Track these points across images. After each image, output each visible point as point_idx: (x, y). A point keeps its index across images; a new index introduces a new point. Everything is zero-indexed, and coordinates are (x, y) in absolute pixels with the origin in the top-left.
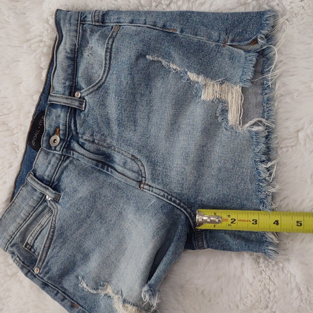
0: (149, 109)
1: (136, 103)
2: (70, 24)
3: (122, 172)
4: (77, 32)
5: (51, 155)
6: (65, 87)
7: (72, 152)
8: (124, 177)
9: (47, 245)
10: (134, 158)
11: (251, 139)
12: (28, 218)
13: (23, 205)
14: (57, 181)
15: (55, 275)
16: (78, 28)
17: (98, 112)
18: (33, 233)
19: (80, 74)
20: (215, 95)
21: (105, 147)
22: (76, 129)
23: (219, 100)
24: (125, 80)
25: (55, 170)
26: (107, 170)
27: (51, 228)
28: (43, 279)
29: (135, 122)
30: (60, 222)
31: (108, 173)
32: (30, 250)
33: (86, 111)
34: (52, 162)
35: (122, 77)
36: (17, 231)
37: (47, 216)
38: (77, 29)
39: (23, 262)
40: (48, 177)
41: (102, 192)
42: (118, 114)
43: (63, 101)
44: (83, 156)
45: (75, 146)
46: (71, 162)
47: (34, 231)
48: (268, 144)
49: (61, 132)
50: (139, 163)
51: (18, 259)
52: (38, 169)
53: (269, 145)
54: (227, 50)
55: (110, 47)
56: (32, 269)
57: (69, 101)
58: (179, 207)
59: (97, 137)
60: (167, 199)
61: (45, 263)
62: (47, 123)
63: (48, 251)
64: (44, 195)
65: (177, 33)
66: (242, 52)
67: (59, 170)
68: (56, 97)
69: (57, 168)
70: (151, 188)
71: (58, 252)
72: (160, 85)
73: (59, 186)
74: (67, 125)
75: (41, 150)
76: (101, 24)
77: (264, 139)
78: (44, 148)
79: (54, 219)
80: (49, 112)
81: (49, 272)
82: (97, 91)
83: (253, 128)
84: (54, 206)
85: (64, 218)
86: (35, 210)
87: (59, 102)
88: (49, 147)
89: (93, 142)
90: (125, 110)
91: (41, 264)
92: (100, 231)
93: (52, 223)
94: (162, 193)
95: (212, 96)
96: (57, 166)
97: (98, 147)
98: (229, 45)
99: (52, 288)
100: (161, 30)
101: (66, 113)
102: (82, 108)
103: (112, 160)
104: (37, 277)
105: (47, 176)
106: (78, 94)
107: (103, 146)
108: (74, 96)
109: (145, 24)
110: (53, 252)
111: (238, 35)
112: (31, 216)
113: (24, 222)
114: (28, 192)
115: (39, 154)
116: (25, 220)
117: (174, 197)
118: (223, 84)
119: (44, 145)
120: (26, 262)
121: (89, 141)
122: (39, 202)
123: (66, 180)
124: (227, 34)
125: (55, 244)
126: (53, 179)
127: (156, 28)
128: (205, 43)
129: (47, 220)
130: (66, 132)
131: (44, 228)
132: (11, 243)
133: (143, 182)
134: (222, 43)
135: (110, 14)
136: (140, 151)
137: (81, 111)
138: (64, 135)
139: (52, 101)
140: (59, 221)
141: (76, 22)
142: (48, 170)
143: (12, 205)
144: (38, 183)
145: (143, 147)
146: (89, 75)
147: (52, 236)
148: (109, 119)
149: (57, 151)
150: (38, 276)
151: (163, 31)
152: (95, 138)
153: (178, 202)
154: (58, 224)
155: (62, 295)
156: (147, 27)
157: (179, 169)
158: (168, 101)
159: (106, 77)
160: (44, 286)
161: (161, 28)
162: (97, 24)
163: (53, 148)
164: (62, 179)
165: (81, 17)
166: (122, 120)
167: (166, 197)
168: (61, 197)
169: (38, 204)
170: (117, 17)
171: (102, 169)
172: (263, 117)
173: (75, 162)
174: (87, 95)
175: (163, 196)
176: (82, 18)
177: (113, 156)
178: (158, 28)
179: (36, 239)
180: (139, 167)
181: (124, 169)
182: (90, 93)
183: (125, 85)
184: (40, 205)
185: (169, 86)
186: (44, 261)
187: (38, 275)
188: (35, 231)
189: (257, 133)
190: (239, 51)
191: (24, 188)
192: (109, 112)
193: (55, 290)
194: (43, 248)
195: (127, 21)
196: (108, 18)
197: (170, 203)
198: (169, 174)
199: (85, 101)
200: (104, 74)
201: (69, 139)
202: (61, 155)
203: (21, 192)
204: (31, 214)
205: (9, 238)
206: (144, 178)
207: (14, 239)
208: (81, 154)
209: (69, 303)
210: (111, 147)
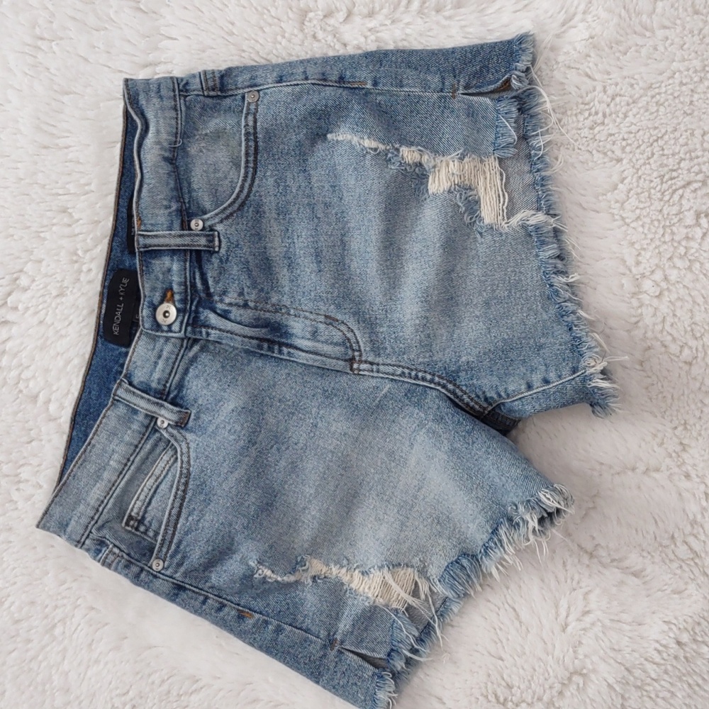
0: (343, 228)
1: (316, 220)
2: (161, 97)
3: (312, 349)
4: (176, 110)
5: (162, 341)
6: (170, 214)
7: (204, 330)
8: (318, 358)
9: (175, 511)
10: (330, 321)
12: (126, 468)
13: (112, 446)
14: (176, 389)
15: (197, 566)
17: (249, 250)
18: (140, 494)
19: (194, 185)
20: (452, 180)
21: (268, 311)
22: (207, 287)
23: (459, 186)
25: (173, 368)
26: (280, 352)
27: (180, 477)
28: (174, 578)
29: (317, 256)
30: (200, 463)
31: (282, 357)
32: (137, 529)
33: (223, 251)
34: (165, 354)
36: (107, 498)
37: (166, 458)
39: (128, 555)
40: (159, 383)
41: (274, 394)
43: (174, 242)
44: (231, 334)
45: (213, 319)
46: (203, 349)
47: (142, 490)
49: (177, 297)
50: (343, 328)
51: (116, 550)
52: (136, 372)
55: (251, 131)
56: (147, 565)
58: (433, 386)
59: (252, 296)
60: (410, 378)
61: (173, 547)
62: (147, 285)
63: (178, 523)
64: (152, 418)
65: (367, 89)
67: (180, 367)
69: (177, 364)
70: (375, 367)
71: (199, 520)
73: (182, 398)
74: (188, 283)
75: (141, 334)
78: (148, 331)
79: (185, 459)
81: (182, 564)
82: (240, 212)
83: (528, 220)
84: (178, 436)
85: (207, 453)
86: (138, 450)
88: (158, 326)
89: (246, 306)
91: (164, 550)
92: (277, 467)
93: (181, 467)
94: (399, 371)
95: (447, 183)
96: (176, 359)
97: (257, 314)
98: (462, 94)
99: (194, 591)
100: (337, 87)
101: (182, 263)
102: (214, 248)
103: (285, 333)
104: (161, 576)
105: (156, 381)
106: (197, 224)
107: (265, 311)
108: (190, 229)
109: (307, 79)
110: (188, 523)
112: (132, 464)
113: (118, 477)
114: (119, 418)
115: (136, 344)
116: (121, 473)
117: (421, 371)
118: (464, 158)
119: (147, 325)
120: (132, 554)
121: (237, 305)
122: (144, 435)
123: (195, 383)
124: (455, 77)
125: (191, 507)
126: (168, 385)
127: (327, 84)
128: (420, 97)
129: (166, 465)
130: (187, 296)
131: (162, 481)
132: (96, 522)
133: (357, 358)
134: (450, 92)
136: (338, 306)
137: (211, 253)
138: (184, 301)
140: (198, 461)
142: (157, 370)
143: (88, 451)
144: (142, 398)
145: (343, 298)
146: (211, 185)
147: (185, 491)
148: (268, 259)
149: (175, 332)
150: (163, 574)
151: (340, 87)
152: (247, 298)
153: (429, 377)
154: (195, 467)
155: (217, 601)
156: (312, 83)
159: (252, 185)
160: (177, 592)
161: (335, 82)
163: (165, 328)
164: (186, 383)
167: (407, 375)
168: (192, 417)
169: (142, 439)
170: (249, 76)
171: (269, 353)
173: (212, 347)
174: (222, 221)
175: (403, 375)
177: (287, 326)
178: (331, 84)
179: (149, 503)
180: (344, 334)
181: (316, 344)
182: (228, 217)
183: (294, 191)
184: (147, 439)
186: (171, 542)
187: (163, 572)
188: (145, 489)
189: (538, 228)
191: (110, 412)
193: (200, 594)
194: (169, 518)
195: (270, 81)
197: (416, 384)
198: (401, 334)
199: (216, 233)
201: (193, 308)
202: (182, 339)
203: (104, 421)
204: (132, 459)
205: (93, 513)
206: (357, 351)
207: (104, 513)
208: (227, 332)
209: (233, 613)
210: (281, 309)
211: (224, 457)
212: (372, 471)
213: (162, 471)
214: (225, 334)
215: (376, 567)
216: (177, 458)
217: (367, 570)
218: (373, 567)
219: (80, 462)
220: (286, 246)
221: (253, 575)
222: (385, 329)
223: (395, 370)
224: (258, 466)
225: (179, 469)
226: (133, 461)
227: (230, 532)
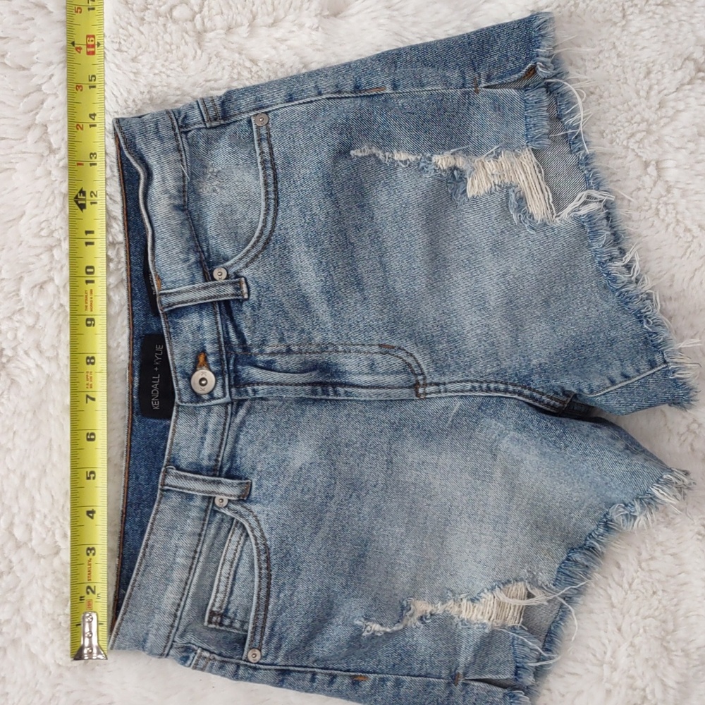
0: (380, 249)
1: (350, 247)
2: (161, 139)
3: (372, 384)
4: (179, 151)
5: (203, 413)
6: (189, 267)
7: (249, 389)
8: (381, 391)
9: (263, 593)
10: (386, 349)
11: (581, 230)
12: (195, 563)
13: (174, 541)
14: (228, 461)
15: (298, 644)
16: (180, 142)
17: (281, 291)
18: (218, 585)
19: (211, 232)
20: (492, 182)
21: (314, 352)
22: (243, 341)
23: (500, 186)
24: (320, 208)
25: (222, 439)
26: (336, 393)
27: (259, 555)
29: (358, 284)
30: (277, 534)
31: (338, 398)
32: (221, 624)
33: (253, 297)
34: (211, 427)
35: (314, 207)
36: (183, 600)
37: (234, 539)
38: (178, 146)
39: (220, 655)
40: (210, 460)
41: (339, 439)
42: (323, 279)
43: (200, 295)
44: (281, 385)
45: (256, 374)
46: (250, 410)
47: (220, 581)
48: (613, 228)
49: (211, 359)
50: (401, 354)
51: (206, 654)
52: (181, 453)
53: (615, 229)
54: (483, 97)
55: (268, 158)
56: (241, 659)
57: (213, 291)
58: (508, 395)
59: (294, 340)
60: (482, 391)
61: (267, 631)
62: (176, 351)
63: (268, 604)
64: (209, 499)
65: (387, 94)
66: (513, 92)
67: (230, 437)
68: (179, 293)
69: (226, 434)
70: (442, 387)
71: (292, 595)
72: (384, 198)
73: (236, 469)
74: (222, 339)
75: (178, 412)
76: (222, 122)
77: (605, 222)
78: (187, 404)
79: (258, 534)
80: (173, 328)
81: (281, 645)
82: (265, 251)
83: (579, 210)
84: (243, 510)
85: (282, 521)
86: (202, 538)
87: (192, 301)
88: (197, 397)
89: (289, 352)
90: (335, 267)
91: (258, 638)
93: (257, 544)
94: (469, 386)
95: (487, 184)
96: (224, 429)
97: (303, 358)
98: (485, 87)
99: (299, 672)
100: (353, 97)
101: (212, 317)
102: (243, 296)
103: (336, 372)
104: (261, 666)
105: (206, 458)
106: (219, 273)
107: (310, 353)
108: (214, 279)
109: (320, 94)
110: (280, 602)
111: (494, 67)
112: (200, 555)
113: (190, 573)
114: (174, 509)
115: (175, 422)
116: (191, 568)
117: (491, 382)
118: (498, 156)
119: (185, 398)
120: (223, 652)
122: (204, 520)
123: (249, 450)
124: (474, 70)
125: (280, 583)
126: (220, 459)
127: (343, 96)
128: (443, 95)
129: (237, 546)
130: (222, 355)
131: (238, 565)
132: (177, 629)
133: (421, 382)
134: (472, 87)
135: (234, 97)
136: (392, 332)
137: (241, 302)
138: (219, 362)
139: (174, 304)
140: (274, 533)
141: (172, 133)
142: (206, 445)
143: (147, 554)
144: (197, 480)
146: (230, 229)
147: (268, 569)
148: (305, 297)
149: (219, 398)
150: (263, 664)
151: (357, 97)
152: (289, 342)
153: (502, 387)
154: (273, 540)
155: (326, 674)
156: (327, 98)
157: (479, 331)
158: (413, 222)
159: (275, 218)
160: (283, 677)
161: (351, 93)
162: (214, 124)
163: (206, 397)
164: (239, 452)
165: (177, 120)
166: (334, 288)
167: (478, 389)
168: (254, 486)
169: (203, 525)
170: (253, 97)
171: (324, 397)
172: (590, 188)
173: (259, 407)
174: (247, 266)
175: (473, 389)
176: (180, 121)
177: (336, 364)
178: (347, 95)
179: (231, 593)
180: (403, 360)
181: (377, 377)
182: (253, 260)
184: (209, 524)
185: (406, 194)
186: (263, 628)
187: (262, 661)
188: (223, 578)
189: (590, 216)
190: (506, 91)
191: (162, 506)
192: (303, 281)
193: (307, 672)
194: (258, 603)
195: (279, 101)
196: (232, 106)
197: (490, 396)
198: (464, 347)
199: (243, 279)
200: (267, 214)
201: (231, 367)
202: (226, 405)
203: (158, 516)
204: (198, 550)
205: (171, 620)
206: (420, 375)
207: (183, 617)
208: (277, 384)
209: (347, 681)
210: (327, 348)
211: (303, 520)
212: (459, 494)
213: (235, 554)
214: (274, 386)
215: (486, 591)
216: (247, 535)
217: (475, 595)
218: (483, 591)
219: (142, 568)
220: (322, 280)
221: (360, 635)
222: (445, 345)
223: (464, 386)
224: (341, 518)
225: (254, 547)
226: (201, 552)
227: (329, 596)
